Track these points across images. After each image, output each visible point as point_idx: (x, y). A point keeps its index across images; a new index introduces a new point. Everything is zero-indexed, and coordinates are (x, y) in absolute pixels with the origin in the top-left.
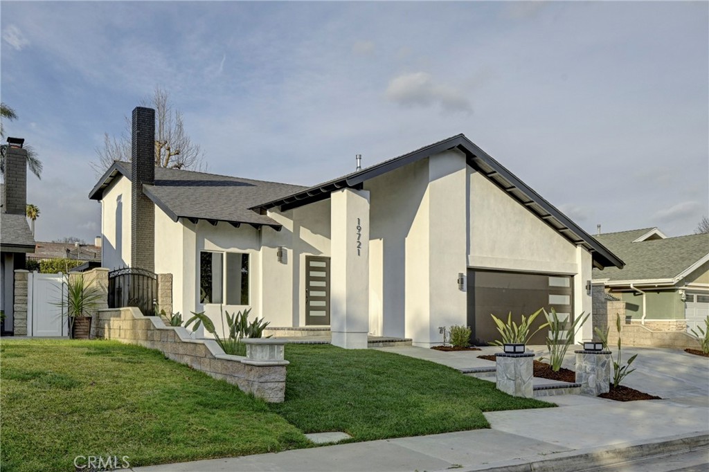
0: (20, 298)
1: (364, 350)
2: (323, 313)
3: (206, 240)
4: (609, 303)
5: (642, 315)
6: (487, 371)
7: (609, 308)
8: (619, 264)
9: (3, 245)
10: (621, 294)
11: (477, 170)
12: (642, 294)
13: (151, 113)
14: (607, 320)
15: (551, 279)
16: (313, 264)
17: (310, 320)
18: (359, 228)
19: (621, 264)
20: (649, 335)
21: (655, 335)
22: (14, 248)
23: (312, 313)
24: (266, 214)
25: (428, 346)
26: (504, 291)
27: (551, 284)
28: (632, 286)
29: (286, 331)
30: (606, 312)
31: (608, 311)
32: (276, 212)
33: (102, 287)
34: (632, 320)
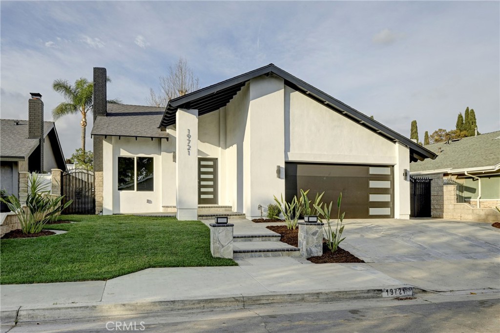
0: (23, 188)
1: (196, 221)
2: (211, 196)
3: (121, 149)
4: (445, 187)
5: (478, 196)
6: (242, 237)
7: (444, 190)
8: (432, 156)
9: (2, 157)
10: (464, 180)
11: (297, 90)
12: (478, 179)
13: (103, 71)
14: (443, 200)
15: (371, 168)
16: (203, 163)
17: (201, 201)
18: (189, 136)
19: (433, 156)
20: (471, 211)
21: (475, 211)
22: (9, 159)
23: (203, 196)
24: (166, 131)
25: (250, 219)
26: (325, 178)
27: (371, 172)
28: (466, 174)
29: (173, 209)
30: (443, 194)
31: (444, 193)
32: (172, 129)
33: (56, 181)
34: (471, 200)
